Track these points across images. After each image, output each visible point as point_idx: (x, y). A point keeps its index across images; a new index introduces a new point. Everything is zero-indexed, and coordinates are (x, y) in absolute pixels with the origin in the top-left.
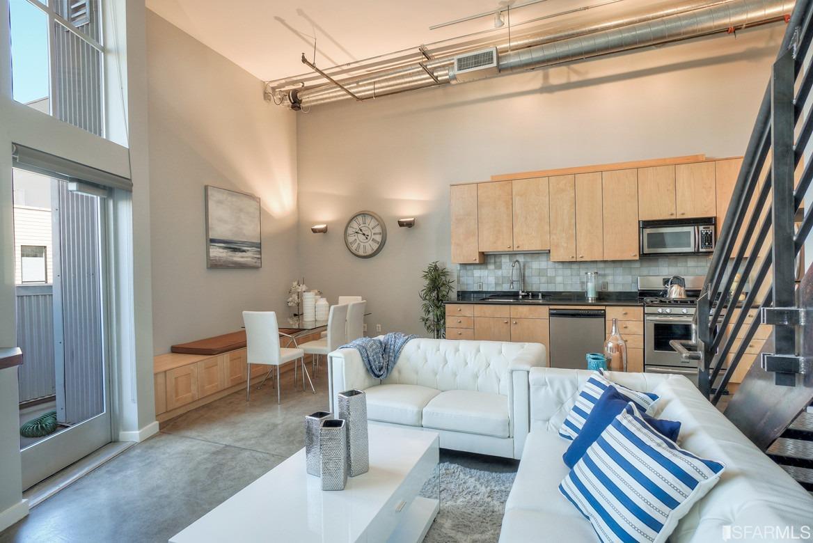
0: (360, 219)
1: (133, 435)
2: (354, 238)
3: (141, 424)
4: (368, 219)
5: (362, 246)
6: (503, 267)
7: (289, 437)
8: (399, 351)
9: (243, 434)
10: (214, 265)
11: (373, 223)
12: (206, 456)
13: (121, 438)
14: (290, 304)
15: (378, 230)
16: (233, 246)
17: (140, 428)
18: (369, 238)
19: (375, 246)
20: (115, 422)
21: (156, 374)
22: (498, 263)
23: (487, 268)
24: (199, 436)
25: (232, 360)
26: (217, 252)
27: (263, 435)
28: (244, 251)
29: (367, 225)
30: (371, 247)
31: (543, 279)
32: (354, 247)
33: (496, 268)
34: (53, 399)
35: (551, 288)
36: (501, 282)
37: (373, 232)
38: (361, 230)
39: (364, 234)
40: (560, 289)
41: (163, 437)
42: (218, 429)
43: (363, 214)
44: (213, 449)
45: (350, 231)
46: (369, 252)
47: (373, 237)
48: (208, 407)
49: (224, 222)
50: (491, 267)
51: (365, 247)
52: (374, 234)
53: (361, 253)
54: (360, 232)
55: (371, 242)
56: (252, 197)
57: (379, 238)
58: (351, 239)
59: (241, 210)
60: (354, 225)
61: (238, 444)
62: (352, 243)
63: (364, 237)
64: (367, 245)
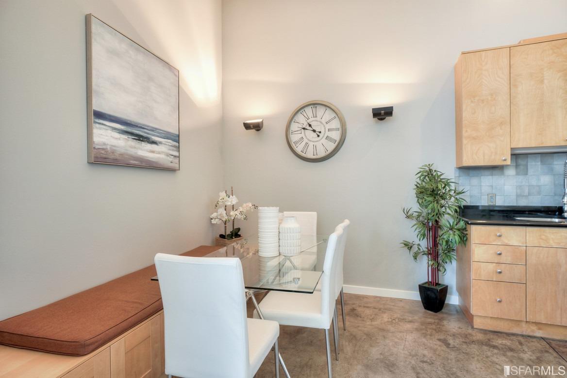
0: (309, 111)
2: (300, 136)
4: (320, 111)
5: (311, 144)
6: (531, 171)
11: (329, 115)
14: (213, 222)
15: (336, 124)
18: (321, 135)
19: (331, 147)
22: (522, 167)
23: (503, 174)
29: (318, 118)
30: (323, 147)
32: (299, 149)
33: (518, 174)
36: (526, 194)
37: (328, 126)
38: (310, 125)
39: (314, 131)
43: (314, 104)
45: (294, 127)
46: (322, 153)
47: (328, 134)
50: (511, 172)
51: (315, 147)
52: (329, 130)
53: (310, 155)
54: (308, 127)
55: (324, 141)
56: (166, 64)
57: (336, 135)
58: (294, 138)
60: (301, 119)
62: (296, 143)
63: (315, 135)
64: (319, 145)
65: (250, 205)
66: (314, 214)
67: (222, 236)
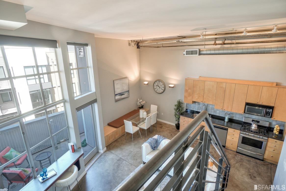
1: (101, 151)
3: (103, 149)
4: (160, 83)
5: (158, 90)
7: (134, 157)
8: (160, 143)
9: (124, 154)
10: (117, 101)
11: (162, 84)
12: (116, 161)
13: (99, 152)
15: (163, 86)
16: (121, 94)
17: (103, 150)
18: (160, 88)
19: (162, 91)
20: (98, 149)
21: (105, 137)
23: (195, 104)
24: (115, 153)
25: (122, 128)
26: (118, 97)
27: (128, 155)
28: (124, 94)
29: (160, 84)
30: (161, 91)
31: (213, 111)
32: (156, 90)
33: (198, 104)
34: (84, 132)
35: (215, 114)
36: (199, 109)
37: (162, 86)
40: (218, 115)
41: (108, 152)
42: (119, 151)
43: (159, 81)
44: (118, 159)
45: (155, 85)
46: (160, 92)
48: (116, 141)
49: (119, 89)
51: (159, 90)
52: (162, 87)
53: (158, 92)
54: (158, 86)
56: (126, 78)
57: (163, 89)
58: (155, 87)
59: (123, 83)
60: (156, 83)
61: (123, 158)
62: (155, 88)
63: (159, 88)
64: (160, 90)
65: (145, 102)
66: (157, 106)
67: (139, 108)
